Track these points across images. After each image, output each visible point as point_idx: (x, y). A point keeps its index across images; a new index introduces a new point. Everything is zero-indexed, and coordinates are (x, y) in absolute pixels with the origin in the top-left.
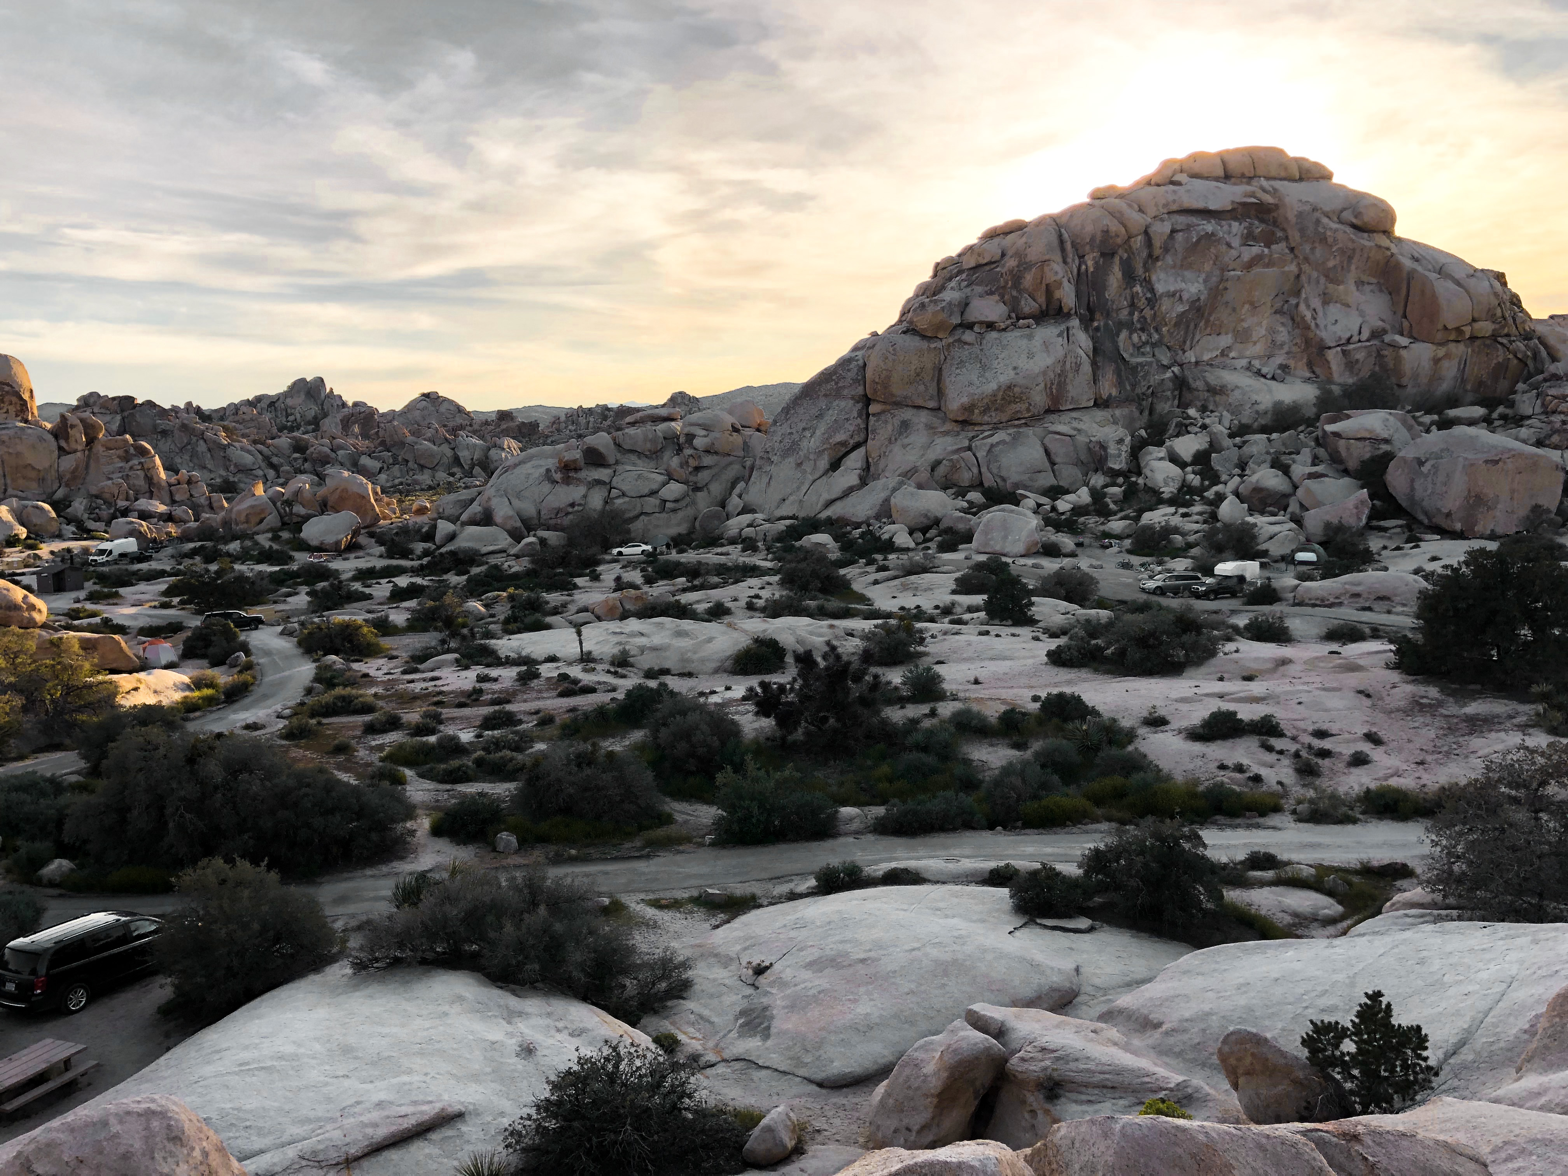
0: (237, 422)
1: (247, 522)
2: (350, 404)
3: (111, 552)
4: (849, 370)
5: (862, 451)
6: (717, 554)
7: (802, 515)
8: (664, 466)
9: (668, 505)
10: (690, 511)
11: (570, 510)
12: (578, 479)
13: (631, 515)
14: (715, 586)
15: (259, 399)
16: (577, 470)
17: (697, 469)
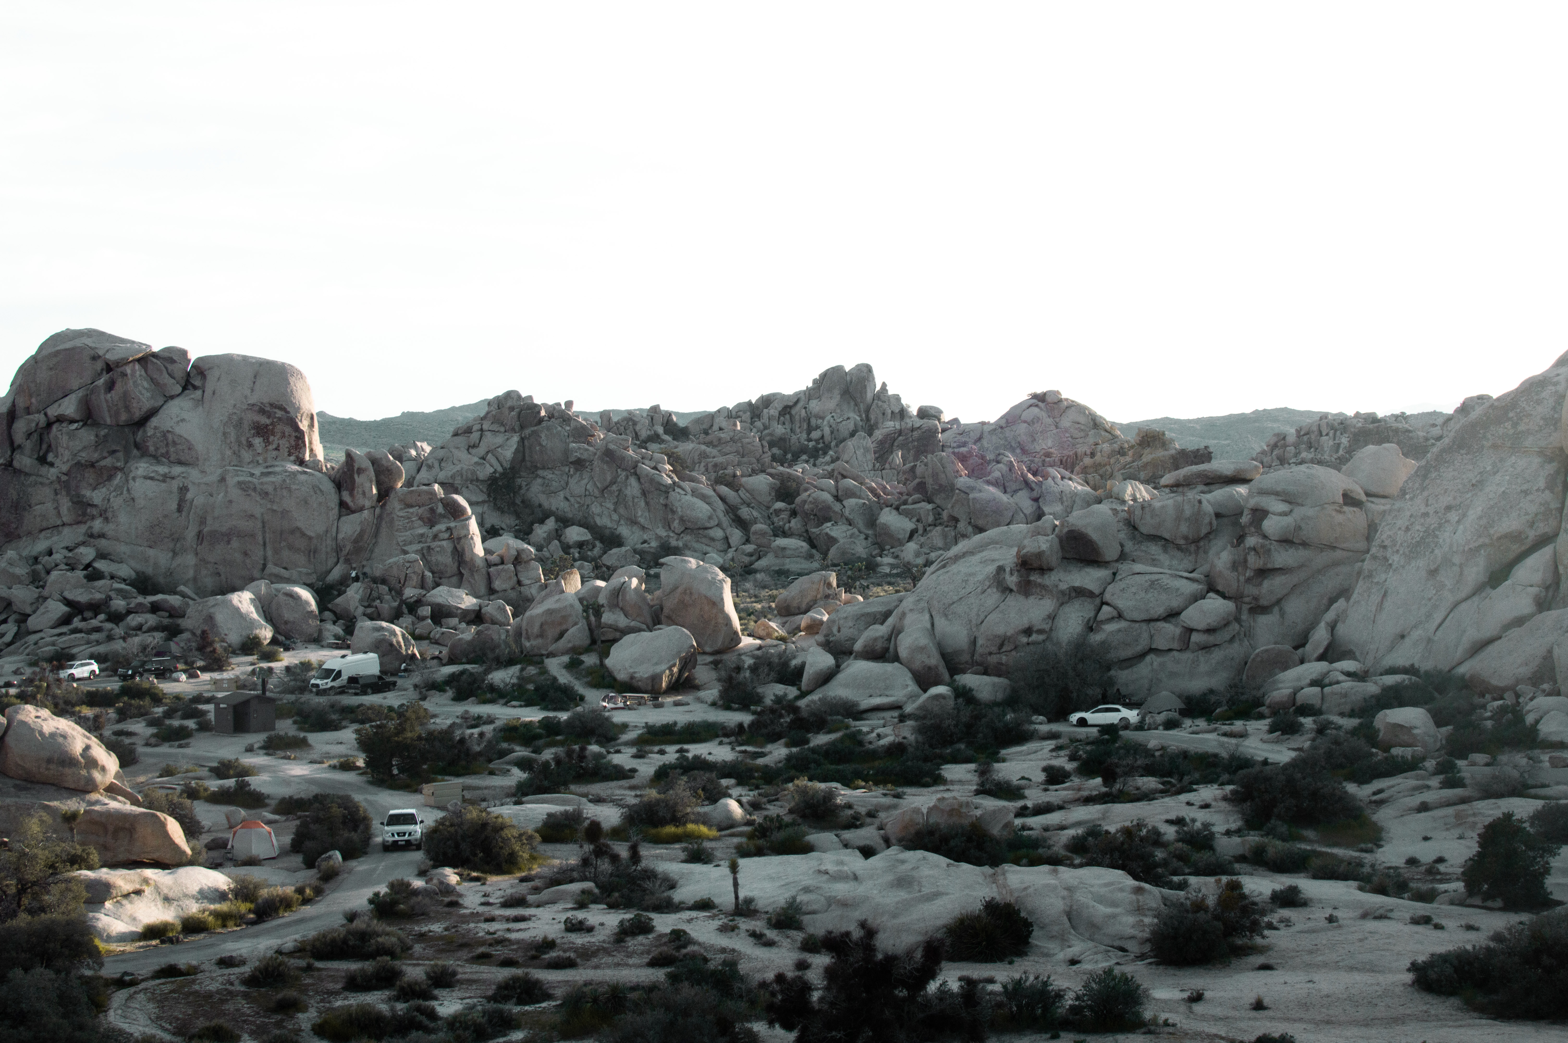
0: (709, 444)
1: (541, 635)
2: (914, 411)
3: (339, 674)
4: (1539, 402)
5: (1546, 552)
6: (1225, 734)
7: (1426, 666)
8: (1205, 568)
9: (1195, 638)
10: (1236, 650)
11: (1024, 640)
12: (1043, 587)
13: (1129, 653)
14: (1146, 796)
15: (767, 401)
16: (1043, 570)
17: (1263, 573)
